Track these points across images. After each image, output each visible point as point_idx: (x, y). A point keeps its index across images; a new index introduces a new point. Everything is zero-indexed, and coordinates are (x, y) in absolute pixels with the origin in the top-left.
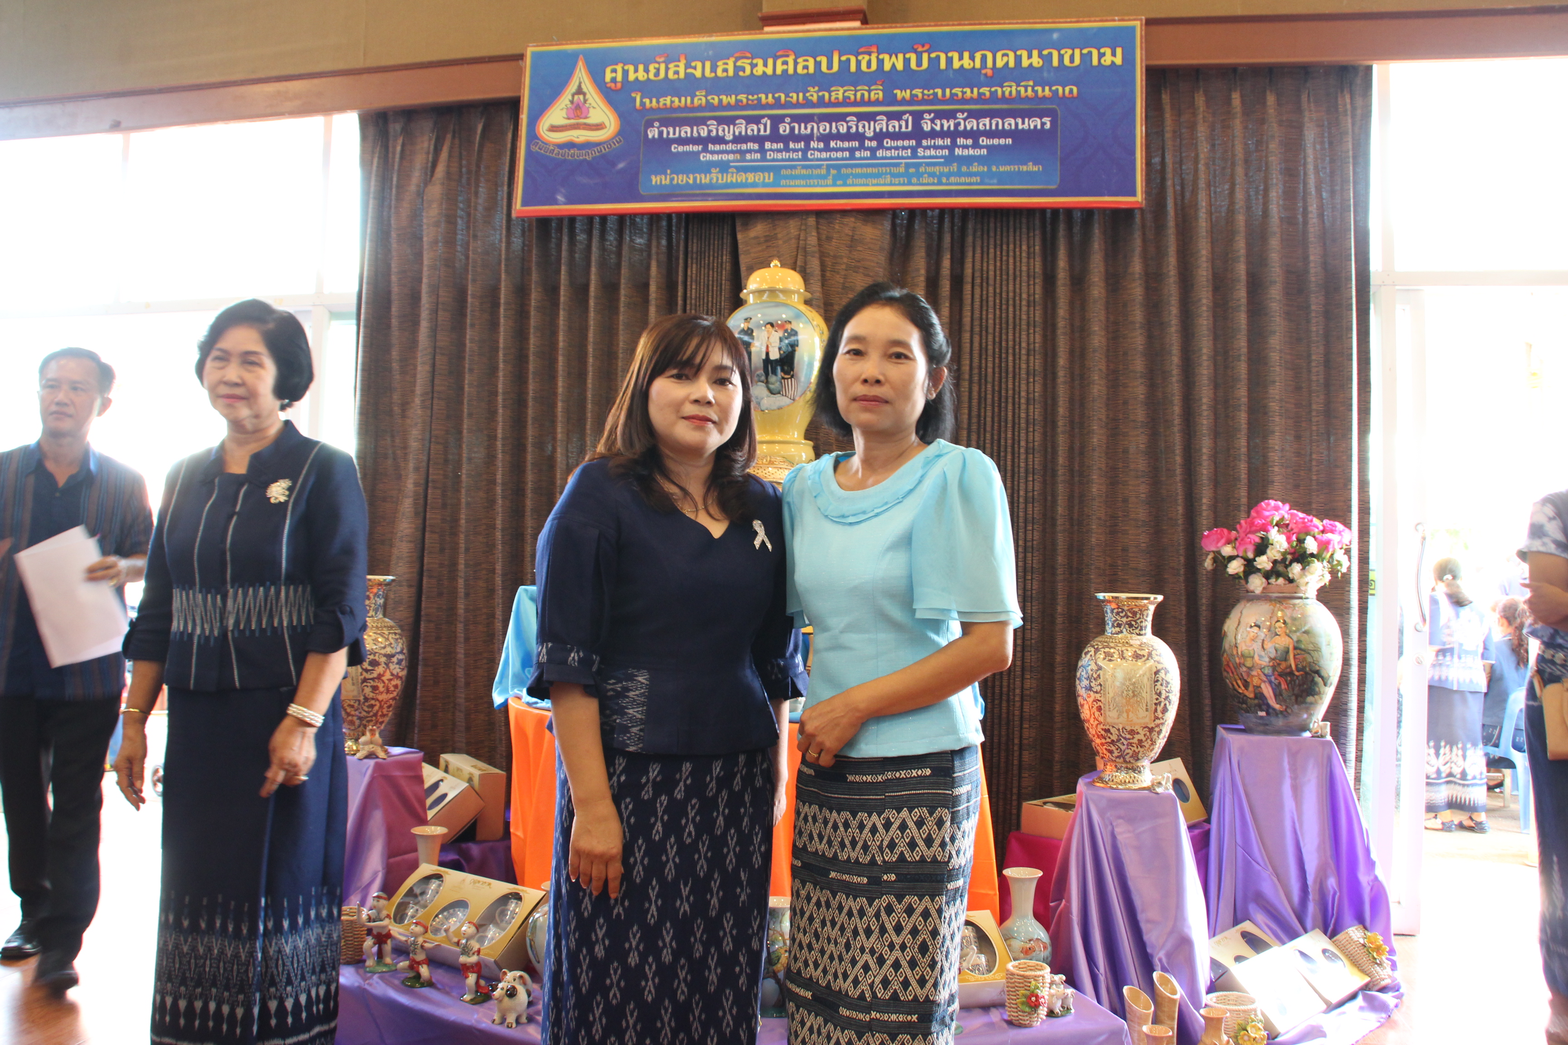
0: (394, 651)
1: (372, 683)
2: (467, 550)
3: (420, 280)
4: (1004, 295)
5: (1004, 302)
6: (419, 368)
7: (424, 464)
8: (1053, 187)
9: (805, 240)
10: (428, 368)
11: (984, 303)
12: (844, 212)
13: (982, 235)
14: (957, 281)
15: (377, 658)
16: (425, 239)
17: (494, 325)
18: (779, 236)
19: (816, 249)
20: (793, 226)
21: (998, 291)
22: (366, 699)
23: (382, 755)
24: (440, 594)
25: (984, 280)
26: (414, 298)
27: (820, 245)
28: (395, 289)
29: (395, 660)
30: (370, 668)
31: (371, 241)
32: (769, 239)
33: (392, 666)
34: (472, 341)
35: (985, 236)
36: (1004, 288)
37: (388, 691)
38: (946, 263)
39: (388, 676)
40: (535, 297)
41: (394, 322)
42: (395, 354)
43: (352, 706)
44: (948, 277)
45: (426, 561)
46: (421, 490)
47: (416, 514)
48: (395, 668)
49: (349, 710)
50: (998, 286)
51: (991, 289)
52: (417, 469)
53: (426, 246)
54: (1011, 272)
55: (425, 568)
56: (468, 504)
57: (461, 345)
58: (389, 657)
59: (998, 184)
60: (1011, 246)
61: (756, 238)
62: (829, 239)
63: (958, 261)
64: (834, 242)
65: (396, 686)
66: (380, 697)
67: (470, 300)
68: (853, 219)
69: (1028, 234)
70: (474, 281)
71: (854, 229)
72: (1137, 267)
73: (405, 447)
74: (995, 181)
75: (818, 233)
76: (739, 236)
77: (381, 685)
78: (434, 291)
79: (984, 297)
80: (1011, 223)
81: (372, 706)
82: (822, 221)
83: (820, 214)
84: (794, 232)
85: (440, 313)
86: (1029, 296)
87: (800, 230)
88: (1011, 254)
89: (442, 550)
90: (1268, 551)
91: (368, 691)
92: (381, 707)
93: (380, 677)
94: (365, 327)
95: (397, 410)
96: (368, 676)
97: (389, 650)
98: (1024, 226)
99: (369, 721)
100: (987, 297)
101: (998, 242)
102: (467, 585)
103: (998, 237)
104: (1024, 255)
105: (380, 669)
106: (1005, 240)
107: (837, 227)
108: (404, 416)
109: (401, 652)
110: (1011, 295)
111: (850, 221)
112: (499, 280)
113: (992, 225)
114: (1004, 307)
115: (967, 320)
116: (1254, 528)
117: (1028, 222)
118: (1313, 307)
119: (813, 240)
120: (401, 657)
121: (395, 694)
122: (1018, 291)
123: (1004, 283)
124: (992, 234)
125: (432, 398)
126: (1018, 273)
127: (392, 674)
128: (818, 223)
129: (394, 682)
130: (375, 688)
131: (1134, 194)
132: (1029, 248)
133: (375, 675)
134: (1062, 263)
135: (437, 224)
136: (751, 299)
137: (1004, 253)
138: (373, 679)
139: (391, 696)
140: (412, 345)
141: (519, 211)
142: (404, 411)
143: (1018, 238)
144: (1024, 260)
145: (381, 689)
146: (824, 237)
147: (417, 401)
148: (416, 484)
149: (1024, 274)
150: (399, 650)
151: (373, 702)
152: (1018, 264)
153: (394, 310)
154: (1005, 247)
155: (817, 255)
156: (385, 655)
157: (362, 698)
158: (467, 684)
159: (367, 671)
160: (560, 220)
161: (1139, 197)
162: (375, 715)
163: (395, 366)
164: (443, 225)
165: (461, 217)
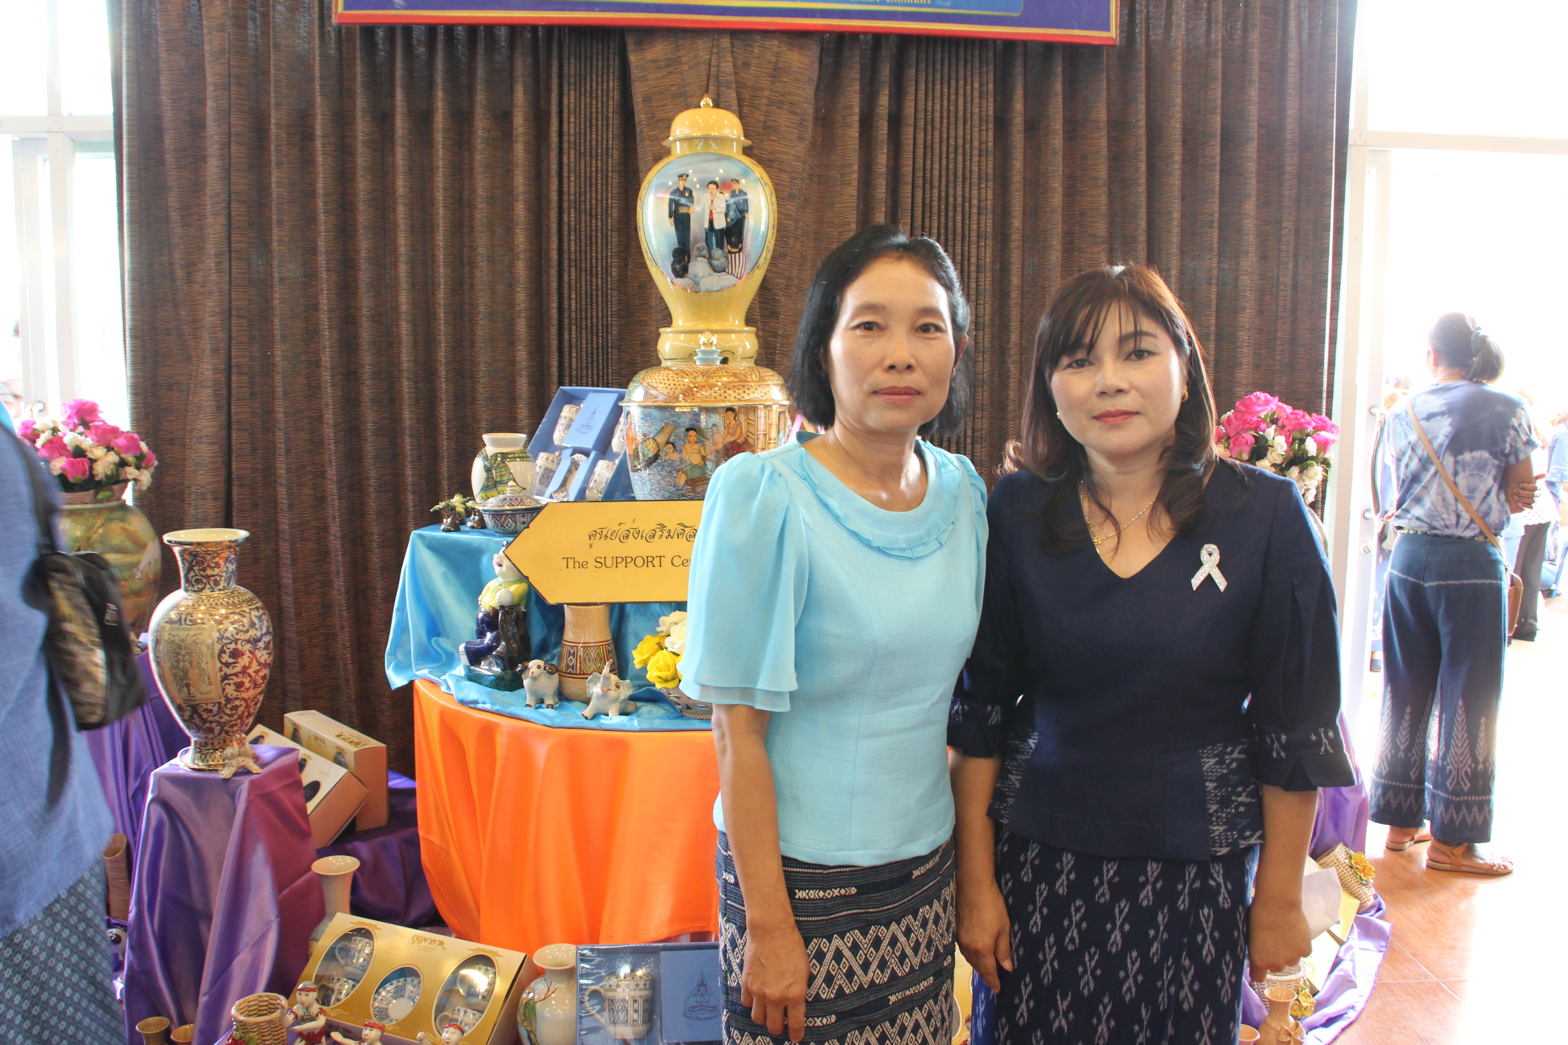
0: (259, 634)
1: (236, 680)
2: (288, 451)
3: (202, 102)
4: (952, 142)
5: (951, 149)
6: (210, 220)
7: (224, 344)
8: (1016, 14)
9: (718, 66)
10: (222, 220)
11: (929, 150)
12: (766, 33)
13: (927, 67)
14: (896, 120)
15: (239, 646)
16: (207, 47)
17: (307, 162)
18: (684, 59)
19: (731, 78)
20: (702, 46)
21: (945, 136)
22: (228, 700)
23: (255, 768)
24: (255, 506)
25: (929, 123)
26: (197, 125)
27: (736, 74)
28: (168, 114)
29: (261, 644)
30: (231, 660)
31: (129, 47)
32: (672, 63)
33: (258, 653)
34: (279, 184)
35: (930, 69)
36: (952, 133)
37: (256, 686)
38: (884, 100)
39: (255, 666)
40: (362, 127)
41: (169, 158)
42: (173, 200)
43: (210, 711)
44: (886, 118)
45: (234, 466)
46: (223, 379)
47: (219, 408)
48: (263, 656)
49: (205, 716)
50: (945, 130)
51: (937, 134)
52: (215, 351)
53: (208, 58)
54: (961, 114)
55: (234, 476)
56: (286, 394)
57: (261, 189)
58: (255, 641)
59: (952, 8)
60: (961, 83)
61: (655, 61)
62: (747, 65)
63: (898, 97)
64: (753, 70)
65: (264, 678)
66: (245, 695)
67: (273, 130)
68: (776, 42)
69: (980, 68)
70: (278, 105)
71: (778, 55)
72: (1101, 114)
73: (195, 321)
74: (949, 4)
75: (734, 58)
76: (633, 58)
77: (246, 681)
78: (225, 116)
79: (929, 143)
80: (962, 55)
81: (236, 708)
82: (737, 42)
83: (736, 33)
84: (704, 56)
85: (233, 147)
86: (980, 143)
87: (711, 54)
88: (961, 92)
89: (254, 451)
90: (1269, 455)
91: (230, 690)
92: (248, 707)
93: (244, 670)
94: (130, 164)
95: (180, 273)
96: (230, 671)
97: (253, 633)
98: (977, 59)
99: (232, 726)
100: (932, 143)
101: (946, 77)
102: (290, 495)
103: (946, 71)
104: (976, 94)
105: (244, 661)
106: (953, 75)
107: (756, 51)
108: (189, 280)
109: (268, 633)
110: (960, 142)
111: (773, 44)
112: (311, 105)
113: (938, 56)
114: (952, 156)
115: (907, 170)
116: (1247, 426)
117: (980, 54)
118: (1287, 168)
119: (727, 67)
120: (267, 638)
121: (263, 686)
122: (968, 137)
123: (952, 127)
124: (938, 67)
125: (230, 258)
126: (969, 116)
127: (260, 664)
128: (732, 45)
129: (261, 674)
130: (239, 685)
131: (1108, 29)
132: (981, 85)
133: (238, 668)
134: (1018, 106)
135: (222, 28)
136: (678, 149)
137: (953, 91)
138: (236, 675)
139: (260, 690)
140: (197, 187)
141: (341, 16)
142: (189, 274)
143: (969, 73)
144: (976, 100)
145: (247, 685)
146: (739, 63)
147: (210, 263)
148: (215, 371)
149: (976, 117)
150: (264, 630)
151: (237, 703)
152: (969, 105)
153: (169, 141)
154: (953, 83)
155: (733, 86)
156: (248, 641)
157: (223, 701)
158: (298, 615)
159: (227, 665)
160: (391, 30)
161: (1113, 33)
162: (240, 717)
163: (174, 216)
164: (230, 29)
165: (254, 19)
